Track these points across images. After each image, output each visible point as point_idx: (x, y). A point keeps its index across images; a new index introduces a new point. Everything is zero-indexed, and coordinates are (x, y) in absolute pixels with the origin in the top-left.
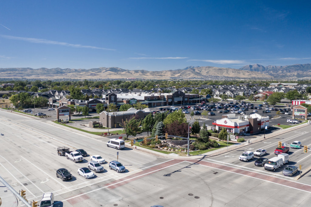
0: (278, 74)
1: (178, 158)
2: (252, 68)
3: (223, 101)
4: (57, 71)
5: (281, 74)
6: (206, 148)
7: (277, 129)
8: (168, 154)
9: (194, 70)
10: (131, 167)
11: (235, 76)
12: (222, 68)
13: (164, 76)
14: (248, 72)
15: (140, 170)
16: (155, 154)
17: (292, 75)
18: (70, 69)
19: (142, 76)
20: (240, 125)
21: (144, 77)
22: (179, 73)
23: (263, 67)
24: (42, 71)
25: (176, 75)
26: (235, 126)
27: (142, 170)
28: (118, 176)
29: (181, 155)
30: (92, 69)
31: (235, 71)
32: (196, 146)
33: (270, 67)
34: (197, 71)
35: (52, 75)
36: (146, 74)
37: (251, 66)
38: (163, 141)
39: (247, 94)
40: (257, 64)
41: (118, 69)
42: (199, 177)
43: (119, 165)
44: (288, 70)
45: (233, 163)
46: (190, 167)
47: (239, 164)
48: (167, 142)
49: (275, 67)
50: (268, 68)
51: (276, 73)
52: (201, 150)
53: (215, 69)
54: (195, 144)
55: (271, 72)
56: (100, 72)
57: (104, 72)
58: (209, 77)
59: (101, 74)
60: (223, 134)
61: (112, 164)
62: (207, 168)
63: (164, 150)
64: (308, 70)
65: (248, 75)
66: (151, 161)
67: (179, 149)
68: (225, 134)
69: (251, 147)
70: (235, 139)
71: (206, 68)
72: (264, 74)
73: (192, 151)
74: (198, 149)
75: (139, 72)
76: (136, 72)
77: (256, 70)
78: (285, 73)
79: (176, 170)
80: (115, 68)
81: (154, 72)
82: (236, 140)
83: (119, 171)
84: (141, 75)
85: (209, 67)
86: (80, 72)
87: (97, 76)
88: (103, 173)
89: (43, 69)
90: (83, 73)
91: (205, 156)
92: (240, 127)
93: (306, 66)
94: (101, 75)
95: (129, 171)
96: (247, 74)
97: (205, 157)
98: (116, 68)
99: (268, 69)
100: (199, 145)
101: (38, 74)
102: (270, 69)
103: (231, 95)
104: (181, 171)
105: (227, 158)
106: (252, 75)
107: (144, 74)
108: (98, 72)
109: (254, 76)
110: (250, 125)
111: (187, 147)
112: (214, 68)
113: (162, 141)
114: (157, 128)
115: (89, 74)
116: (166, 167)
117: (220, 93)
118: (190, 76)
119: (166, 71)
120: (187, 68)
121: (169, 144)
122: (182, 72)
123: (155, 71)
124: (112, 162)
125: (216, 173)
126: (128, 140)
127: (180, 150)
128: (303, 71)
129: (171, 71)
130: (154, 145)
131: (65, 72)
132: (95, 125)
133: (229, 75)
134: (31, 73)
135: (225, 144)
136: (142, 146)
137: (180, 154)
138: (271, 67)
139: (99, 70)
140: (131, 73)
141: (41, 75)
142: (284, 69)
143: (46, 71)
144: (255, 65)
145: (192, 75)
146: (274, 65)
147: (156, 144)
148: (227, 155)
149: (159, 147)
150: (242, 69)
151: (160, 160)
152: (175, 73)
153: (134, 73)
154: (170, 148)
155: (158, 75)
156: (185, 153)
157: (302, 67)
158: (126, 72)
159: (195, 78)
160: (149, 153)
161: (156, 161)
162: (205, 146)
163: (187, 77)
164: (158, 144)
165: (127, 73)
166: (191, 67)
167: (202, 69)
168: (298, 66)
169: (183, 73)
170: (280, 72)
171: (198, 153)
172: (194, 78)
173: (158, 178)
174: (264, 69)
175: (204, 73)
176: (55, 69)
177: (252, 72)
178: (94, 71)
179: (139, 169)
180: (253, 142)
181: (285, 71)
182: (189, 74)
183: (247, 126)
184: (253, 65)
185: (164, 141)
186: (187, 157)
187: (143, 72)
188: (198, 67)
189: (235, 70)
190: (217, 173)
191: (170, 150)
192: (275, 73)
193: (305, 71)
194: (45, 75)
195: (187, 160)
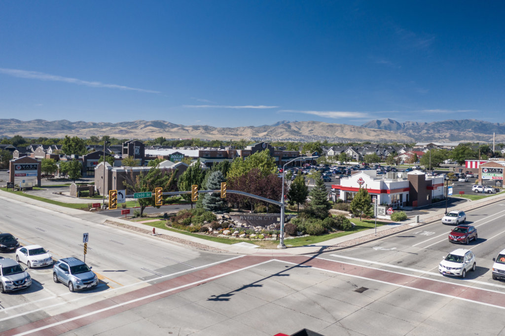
0: (421, 135)
1: (257, 253)
2: (381, 125)
3: (341, 165)
4: (62, 125)
5: (426, 135)
6: (324, 232)
7: (462, 201)
8: (231, 244)
9: (289, 127)
10: (121, 276)
11: (354, 138)
12: (335, 124)
13: (241, 135)
14: (374, 131)
15: (145, 284)
16: (197, 245)
17: (442, 136)
18: (85, 122)
19: (205, 135)
20: (393, 188)
21: (209, 137)
22: (265, 131)
23: (398, 123)
24: (37, 125)
25: (261, 135)
26: (382, 188)
27: (149, 282)
28: (65, 303)
29: (262, 247)
30: (121, 123)
31: (354, 130)
32: (299, 226)
33: (409, 125)
34: (293, 128)
35: (54, 131)
36: (211, 133)
37: (379, 122)
38: (223, 215)
39: (380, 155)
40: (389, 120)
41: (166, 124)
42: (315, 302)
43: (80, 269)
44: (436, 129)
45: (399, 262)
46: (288, 275)
47: (416, 265)
48: (230, 219)
49: (415, 124)
50: (406, 125)
51: (418, 133)
52: (311, 235)
53: (322, 126)
54: (299, 222)
55: (411, 131)
56: (136, 127)
57: (141, 129)
58: (313, 138)
59: (138, 131)
60: (360, 200)
61: (60, 267)
62: (335, 276)
63: (222, 236)
64: (467, 130)
65: (375, 136)
66: (181, 260)
67: (260, 234)
68: (366, 201)
69: (427, 230)
70: (386, 214)
71: (309, 123)
72: (399, 134)
73: (291, 238)
74: (304, 234)
75: (200, 129)
76: (196, 128)
77: (388, 128)
78: (432, 134)
79: (248, 283)
80: (160, 122)
81: (224, 129)
82: (388, 217)
83: (75, 288)
84: (203, 134)
85: (314, 123)
86: (102, 128)
87: (130, 134)
88: (24, 295)
89: (39, 121)
90: (107, 129)
91: (325, 247)
92: (393, 191)
93: (464, 123)
94: (136, 132)
95: (107, 287)
96: (373, 134)
97: (324, 250)
98: (162, 122)
99: (406, 128)
100: (306, 223)
101: (30, 130)
102: (408, 126)
103: (355, 156)
104: (260, 286)
105: (380, 252)
106: (381, 136)
107: (208, 133)
108: (132, 128)
109: (383, 137)
110: (410, 188)
111: (278, 228)
112: (321, 124)
113: (219, 216)
114: (207, 186)
115: (117, 130)
116: (220, 274)
117: (335, 153)
118: (283, 136)
119: (245, 128)
120: (278, 124)
121: (235, 222)
122: (269, 130)
123: (227, 128)
124: (62, 262)
125: (362, 290)
126: (142, 217)
127: (262, 235)
128: (459, 131)
129: (252, 127)
130: (200, 225)
131: (76, 128)
132: (82, 192)
133: (346, 135)
134: (16, 128)
135: (366, 224)
136: (171, 228)
137: (261, 244)
138: (410, 123)
139: (134, 125)
140: (187, 130)
141: (36, 131)
142: (429, 127)
143: (43, 124)
144: (385, 121)
145: (286, 135)
146: (415, 121)
147: (205, 222)
148: (378, 245)
149: (210, 229)
150: (364, 126)
151: (208, 257)
152: (258, 132)
153: (192, 130)
154: (237, 232)
155: (231, 135)
156: (274, 242)
157: (457, 124)
158: (179, 129)
159: (291, 140)
160: (183, 241)
161: (197, 259)
162: (323, 225)
163: (278, 138)
164: (209, 222)
165: (181, 131)
166: (285, 123)
167: (303, 126)
168: (451, 123)
169: (271, 131)
170: (425, 131)
171: (305, 242)
172: (289, 139)
173: (190, 305)
174: (399, 127)
175: (305, 131)
176: (59, 121)
177: (380, 131)
178: (125, 127)
179: (142, 282)
180: (426, 221)
181: (431, 131)
182: (281, 133)
183: (405, 190)
184: (383, 121)
185: (223, 217)
186: (279, 251)
187: (206, 128)
188: (296, 121)
189: (354, 128)
190: (366, 289)
191: (237, 236)
192: (416, 134)
193: (463, 130)
194: (42, 132)
195: (279, 258)
